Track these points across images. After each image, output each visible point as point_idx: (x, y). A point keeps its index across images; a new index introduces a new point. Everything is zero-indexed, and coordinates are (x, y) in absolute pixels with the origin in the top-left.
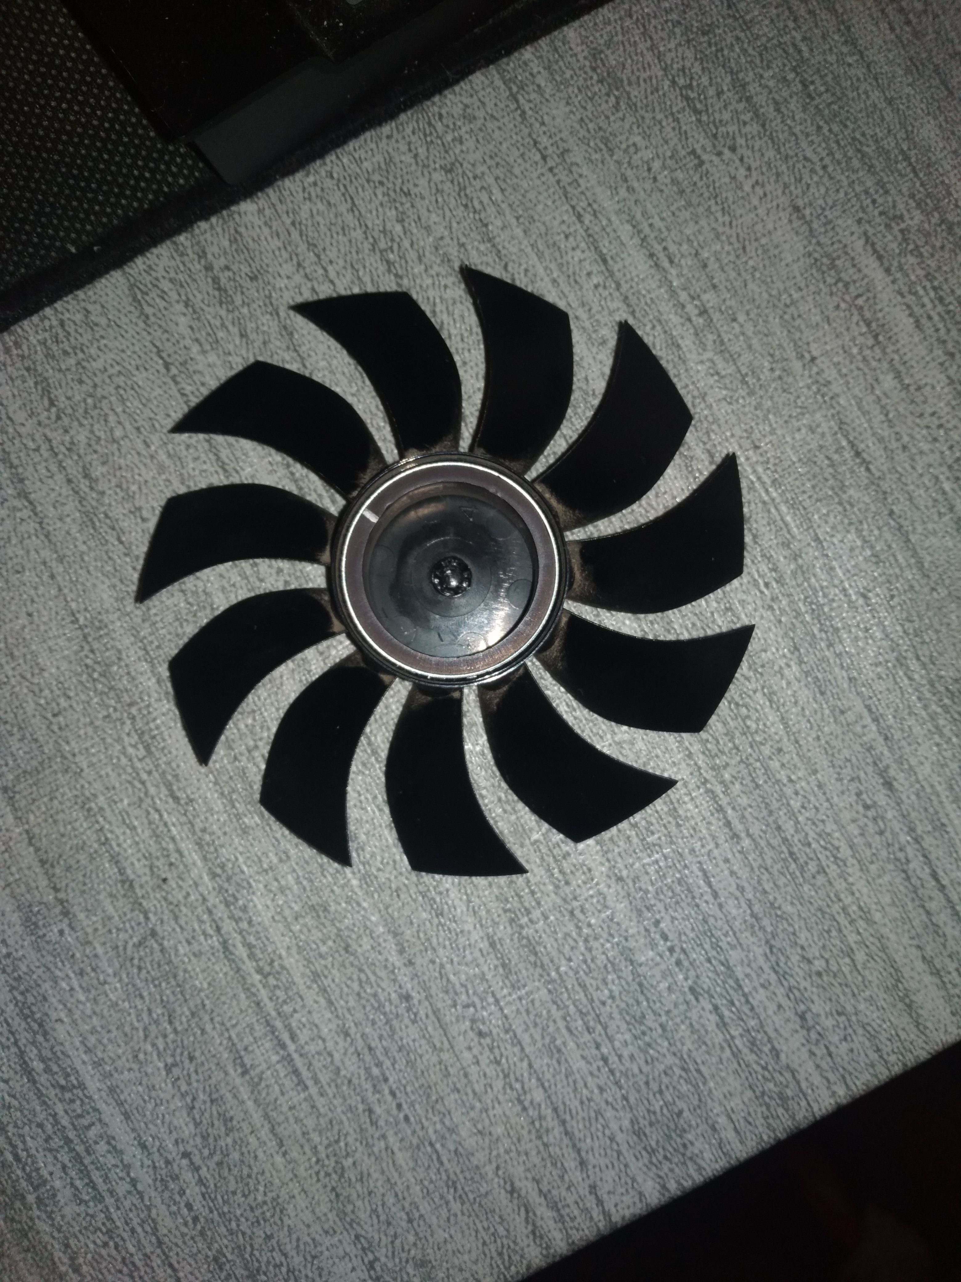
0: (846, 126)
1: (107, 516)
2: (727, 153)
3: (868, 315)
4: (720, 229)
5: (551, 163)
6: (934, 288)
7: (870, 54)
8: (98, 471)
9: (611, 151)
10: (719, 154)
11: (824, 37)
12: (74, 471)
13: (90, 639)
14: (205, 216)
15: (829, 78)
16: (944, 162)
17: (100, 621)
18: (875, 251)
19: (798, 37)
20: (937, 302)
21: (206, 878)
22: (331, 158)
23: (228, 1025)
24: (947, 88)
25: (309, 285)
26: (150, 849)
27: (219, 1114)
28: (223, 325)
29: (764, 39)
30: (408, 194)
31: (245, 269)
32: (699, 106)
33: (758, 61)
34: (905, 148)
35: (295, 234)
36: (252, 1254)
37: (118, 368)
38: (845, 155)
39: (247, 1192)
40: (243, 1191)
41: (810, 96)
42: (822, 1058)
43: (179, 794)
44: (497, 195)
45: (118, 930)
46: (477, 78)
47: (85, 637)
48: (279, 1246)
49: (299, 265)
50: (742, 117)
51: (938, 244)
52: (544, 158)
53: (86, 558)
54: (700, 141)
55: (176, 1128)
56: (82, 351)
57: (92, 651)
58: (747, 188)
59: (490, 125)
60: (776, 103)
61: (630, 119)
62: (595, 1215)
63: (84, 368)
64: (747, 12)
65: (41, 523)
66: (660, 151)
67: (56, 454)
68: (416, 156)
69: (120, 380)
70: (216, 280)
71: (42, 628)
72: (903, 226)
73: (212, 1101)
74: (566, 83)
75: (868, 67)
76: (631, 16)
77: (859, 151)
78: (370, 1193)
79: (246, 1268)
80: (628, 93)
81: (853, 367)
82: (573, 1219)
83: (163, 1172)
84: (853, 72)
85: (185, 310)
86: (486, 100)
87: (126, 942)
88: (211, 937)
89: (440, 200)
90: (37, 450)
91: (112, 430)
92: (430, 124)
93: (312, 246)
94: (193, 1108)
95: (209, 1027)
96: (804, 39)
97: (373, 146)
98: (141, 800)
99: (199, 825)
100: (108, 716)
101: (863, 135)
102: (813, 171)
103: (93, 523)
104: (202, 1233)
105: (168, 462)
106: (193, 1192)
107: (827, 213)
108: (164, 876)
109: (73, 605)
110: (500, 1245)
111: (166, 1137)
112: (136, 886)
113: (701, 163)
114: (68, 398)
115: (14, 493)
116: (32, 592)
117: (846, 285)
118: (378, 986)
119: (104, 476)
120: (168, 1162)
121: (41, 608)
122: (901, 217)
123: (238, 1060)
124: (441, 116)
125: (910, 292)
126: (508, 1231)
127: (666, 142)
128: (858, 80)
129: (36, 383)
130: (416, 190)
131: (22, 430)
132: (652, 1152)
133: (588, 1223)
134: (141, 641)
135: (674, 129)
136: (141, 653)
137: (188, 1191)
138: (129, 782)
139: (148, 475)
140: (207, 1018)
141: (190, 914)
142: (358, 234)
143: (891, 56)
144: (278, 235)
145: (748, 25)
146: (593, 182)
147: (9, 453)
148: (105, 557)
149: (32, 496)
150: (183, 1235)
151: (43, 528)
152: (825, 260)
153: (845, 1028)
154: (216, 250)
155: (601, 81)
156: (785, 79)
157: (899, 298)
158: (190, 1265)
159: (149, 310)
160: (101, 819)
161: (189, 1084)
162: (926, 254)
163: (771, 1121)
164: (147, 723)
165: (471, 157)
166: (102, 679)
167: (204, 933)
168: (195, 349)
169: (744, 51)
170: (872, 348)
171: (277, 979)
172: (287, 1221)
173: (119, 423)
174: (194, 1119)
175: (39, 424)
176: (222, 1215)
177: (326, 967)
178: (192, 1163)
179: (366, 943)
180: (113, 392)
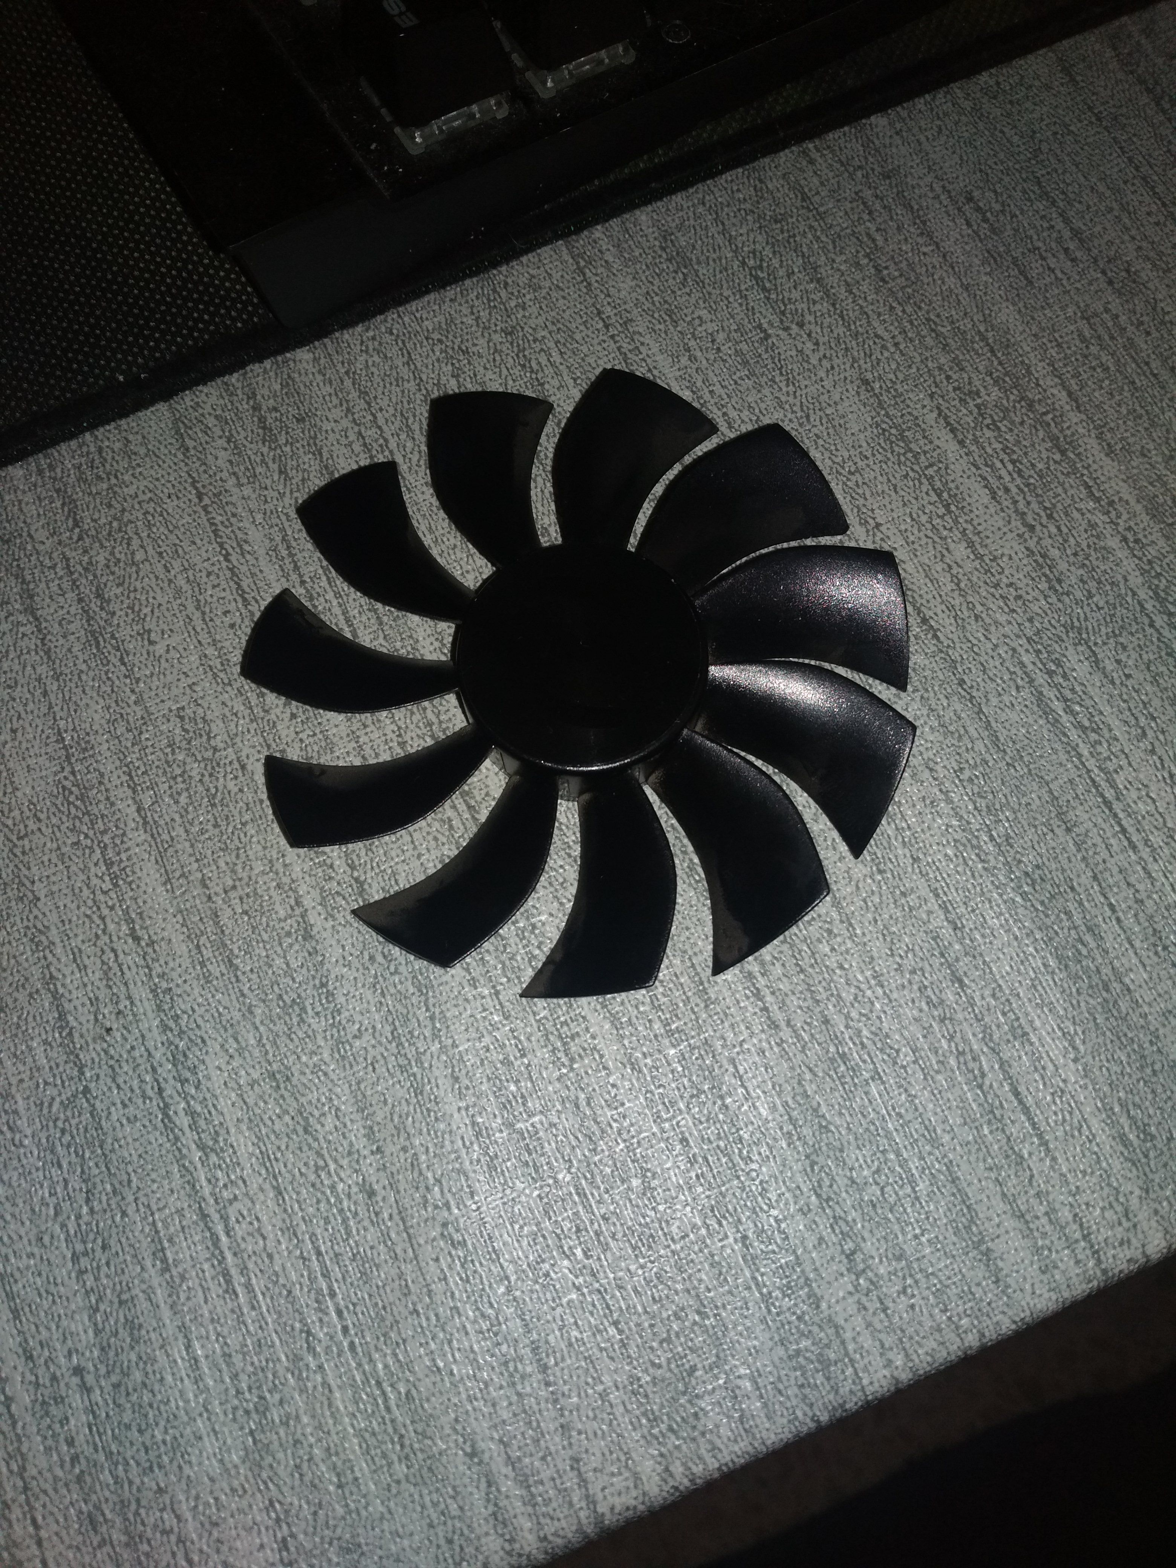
0: (920, 308)
1: (113, 637)
2: (795, 329)
3: (938, 484)
4: (783, 399)
5: (612, 331)
6: (1013, 462)
7: (947, 245)
8: (112, 591)
9: (675, 323)
10: (786, 329)
11: (899, 229)
12: (87, 590)
13: (73, 760)
14: (260, 359)
15: (904, 265)
16: (1024, 344)
17: (88, 742)
18: (948, 424)
19: (872, 227)
20: (1015, 476)
21: (155, 1031)
22: (392, 315)
23: (154, 1208)
24: (1026, 278)
25: (356, 429)
26: (97, 992)
27: (126, 1320)
28: (263, 461)
29: (838, 229)
30: (466, 352)
31: (293, 411)
32: (768, 285)
33: (831, 247)
34: (982, 329)
35: (348, 383)
36: (137, 1514)
37: (149, 495)
38: (918, 334)
39: (144, 1427)
40: (139, 1425)
41: (883, 280)
42: (874, 1314)
43: (140, 933)
44: (556, 357)
45: (46, 1083)
46: (546, 251)
47: (68, 757)
48: (172, 1503)
49: (348, 410)
50: (813, 296)
51: (1018, 420)
52: (607, 327)
53: (84, 677)
54: (767, 317)
55: (72, 1334)
56: (116, 477)
57: (73, 773)
58: (814, 361)
59: (554, 294)
60: (847, 284)
61: (696, 295)
62: (575, 1499)
63: (115, 493)
64: (822, 205)
65: (43, 639)
66: (725, 324)
67: (72, 573)
68: (477, 319)
69: (150, 507)
70: (262, 420)
71: (24, 745)
72: (979, 401)
73: (121, 1303)
74: (635, 260)
75: (944, 256)
76: (704, 204)
77: (933, 330)
78: (297, 1442)
79: (127, 1533)
80: (696, 271)
81: (922, 534)
82: (547, 1502)
83: (46, 1392)
84: (928, 260)
85: (226, 445)
86: (553, 272)
87: (53, 1099)
88: (151, 1099)
89: (498, 358)
90: (53, 567)
91: (133, 553)
92: (494, 291)
93: (363, 394)
94: (96, 1310)
95: (131, 1210)
96: (878, 230)
97: (436, 307)
98: (97, 936)
99: (157, 969)
100: (77, 843)
101: (938, 316)
102: (884, 347)
103: (98, 643)
104: (79, 1479)
105: (186, 587)
106: (78, 1422)
107: (898, 386)
108: (108, 1025)
109: (62, 724)
110: (450, 1528)
111: (58, 1346)
112: (76, 1035)
113: (767, 337)
114: (93, 520)
115: (21, 608)
116: (21, 709)
117: (916, 456)
118: (338, 1175)
119: (117, 597)
120: (54, 1378)
121: (27, 725)
122: (978, 393)
123: (159, 1253)
124: (506, 284)
125: (986, 465)
126: (461, 1508)
127: (732, 317)
128: (934, 267)
129: (63, 504)
130: (475, 349)
131: (41, 548)
132: (655, 1420)
133: (565, 1511)
134: (127, 766)
135: (741, 305)
136: (125, 778)
137: (72, 1422)
138: (87, 916)
139: (161, 599)
140: (131, 1198)
141: (131, 1073)
142: (412, 386)
143: (968, 248)
144: (331, 383)
145: (822, 216)
146: (655, 350)
147: (23, 569)
148: (104, 677)
149: (39, 613)
150: (56, 1479)
151: (44, 645)
152: (893, 431)
153: (904, 1278)
154: (266, 392)
155: (669, 260)
156: (858, 264)
157: (973, 469)
158: (57, 1522)
159: (190, 443)
160: (50, 956)
161: (97, 1279)
162: (1003, 429)
163: (807, 1391)
164: (118, 854)
165: (532, 322)
166: (78, 803)
167: (144, 1096)
168: (232, 481)
169: (818, 239)
170: (941, 517)
171: (220, 1158)
172: (187, 1470)
173: (142, 547)
174: (95, 1324)
175: (60, 543)
176: (109, 1455)
177: (279, 1148)
178: (84, 1383)
179: (330, 1122)
180: (141, 517)
